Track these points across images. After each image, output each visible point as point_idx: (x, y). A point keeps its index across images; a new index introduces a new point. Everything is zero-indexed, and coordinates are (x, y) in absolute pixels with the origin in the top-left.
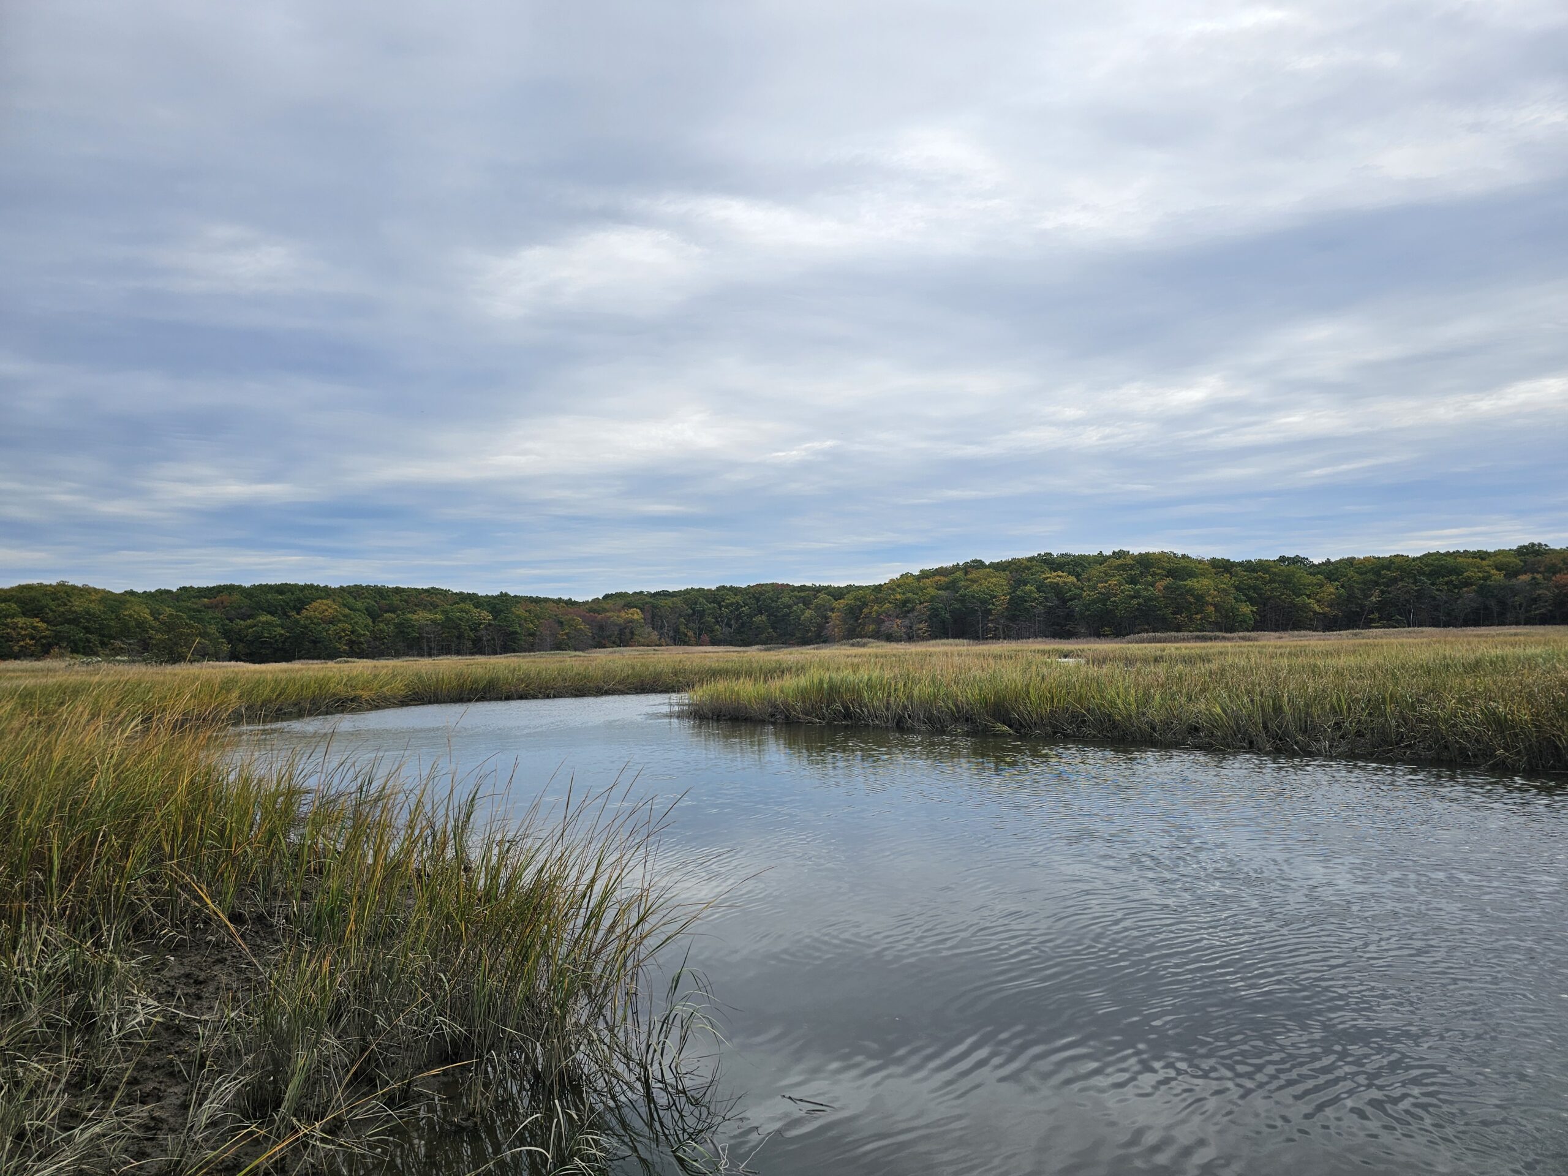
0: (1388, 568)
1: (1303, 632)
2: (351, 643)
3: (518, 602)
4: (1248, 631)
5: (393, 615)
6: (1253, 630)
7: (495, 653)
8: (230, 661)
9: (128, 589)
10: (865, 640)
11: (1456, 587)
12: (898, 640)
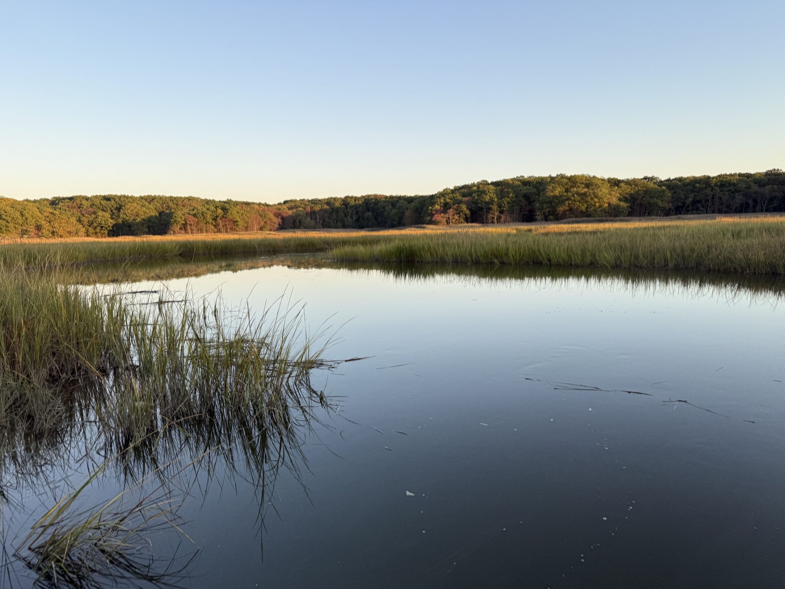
0: (699, 183)
1: (653, 217)
2: (149, 227)
3: (237, 205)
4: (624, 216)
6: (627, 216)
9: (25, 198)
10: (424, 225)
11: (732, 193)
12: (442, 224)
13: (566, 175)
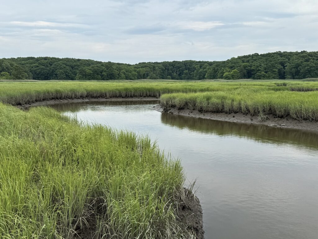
2: (66, 75)
3: (114, 65)
7: (107, 80)
8: (33, 79)
9: (4, 58)
10: (218, 79)
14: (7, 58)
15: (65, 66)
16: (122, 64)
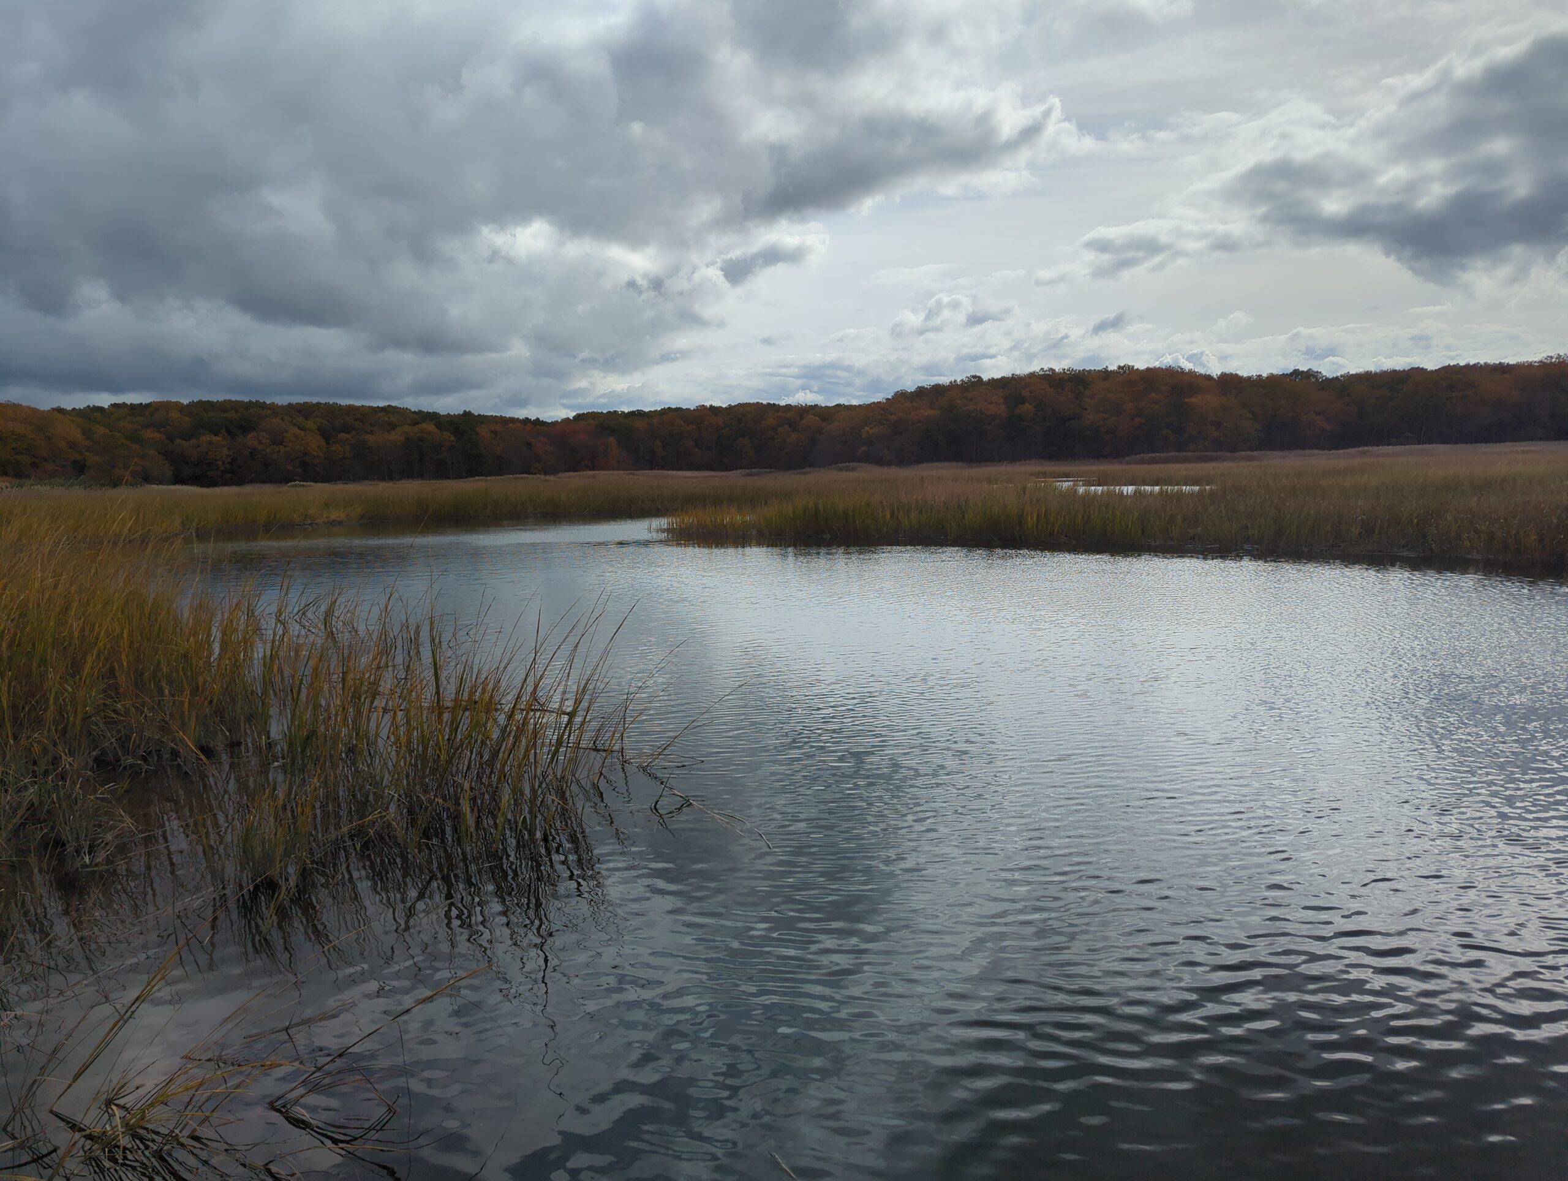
1: (1308, 452)
2: (304, 465)
3: (482, 423)
4: (1252, 450)
5: (347, 436)
6: (1256, 450)
7: (460, 477)
8: (175, 484)
9: (55, 406)
10: (855, 464)
12: (889, 464)
13: (1135, 368)
14: (69, 408)
15: (298, 432)
16: (513, 420)
